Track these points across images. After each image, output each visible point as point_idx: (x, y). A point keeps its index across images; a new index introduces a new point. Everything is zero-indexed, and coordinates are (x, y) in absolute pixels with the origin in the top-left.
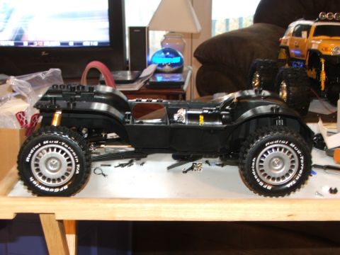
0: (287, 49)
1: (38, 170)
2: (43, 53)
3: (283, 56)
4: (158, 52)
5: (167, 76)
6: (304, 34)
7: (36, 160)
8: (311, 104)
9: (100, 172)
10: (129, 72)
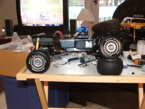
0: (123, 27)
1: (33, 64)
2: (41, 28)
3: (121, 29)
4: (80, 28)
5: (83, 36)
6: (128, 22)
7: (32, 61)
8: (130, 46)
9: (55, 66)
10: (70, 35)
